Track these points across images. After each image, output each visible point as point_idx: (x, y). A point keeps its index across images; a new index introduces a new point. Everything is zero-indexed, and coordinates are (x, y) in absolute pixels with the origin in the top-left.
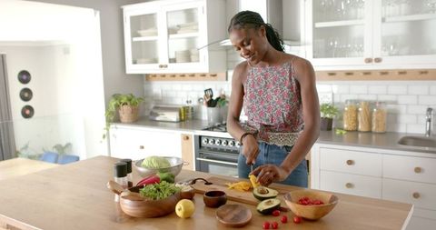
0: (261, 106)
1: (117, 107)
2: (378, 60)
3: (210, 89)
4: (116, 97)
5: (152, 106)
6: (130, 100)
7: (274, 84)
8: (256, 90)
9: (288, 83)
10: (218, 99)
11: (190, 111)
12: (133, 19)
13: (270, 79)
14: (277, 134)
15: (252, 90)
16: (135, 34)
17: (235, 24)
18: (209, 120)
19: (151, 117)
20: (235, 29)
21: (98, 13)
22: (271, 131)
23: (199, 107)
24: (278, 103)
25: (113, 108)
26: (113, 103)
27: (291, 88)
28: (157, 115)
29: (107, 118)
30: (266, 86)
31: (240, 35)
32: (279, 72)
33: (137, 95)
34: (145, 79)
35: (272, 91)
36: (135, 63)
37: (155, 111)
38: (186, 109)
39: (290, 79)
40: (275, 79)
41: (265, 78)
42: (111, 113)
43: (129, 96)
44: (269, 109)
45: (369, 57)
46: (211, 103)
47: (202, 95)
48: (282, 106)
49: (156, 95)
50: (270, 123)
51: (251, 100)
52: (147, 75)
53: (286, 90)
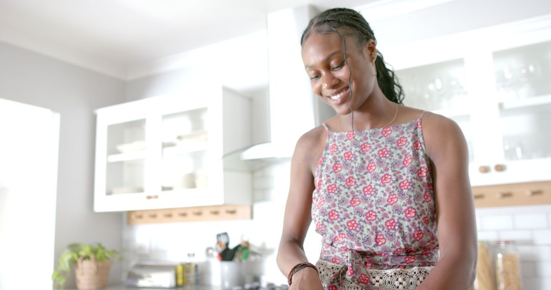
0: (351, 210)
1: (73, 263)
2: (500, 168)
3: (226, 234)
4: (74, 248)
5: (133, 263)
6: (95, 252)
7: (380, 162)
8: (340, 178)
9: (411, 162)
10: (236, 248)
11: (193, 269)
12: (112, 129)
13: (372, 153)
14: (390, 272)
15: (333, 175)
16: (112, 151)
17: (319, 24)
18: (223, 283)
19: (130, 282)
20: (319, 31)
21: (57, 116)
22: (376, 265)
23: (207, 264)
24: (390, 202)
25: (65, 265)
26: (67, 256)
27: (417, 171)
28: (141, 277)
29: (55, 281)
30: (361, 168)
31: (326, 45)
32: (391, 141)
33: (108, 245)
34: (126, 219)
35: (375, 177)
36: (109, 193)
37: (138, 272)
38: (186, 267)
39: (416, 155)
40: (383, 153)
41: (362, 152)
42: (62, 274)
43: (96, 246)
44: (368, 215)
45: (485, 164)
46: (227, 255)
47: (213, 243)
48: (398, 210)
49: (141, 248)
50: (370, 247)
51: (329, 198)
52: (129, 213)
53: (406, 175)
